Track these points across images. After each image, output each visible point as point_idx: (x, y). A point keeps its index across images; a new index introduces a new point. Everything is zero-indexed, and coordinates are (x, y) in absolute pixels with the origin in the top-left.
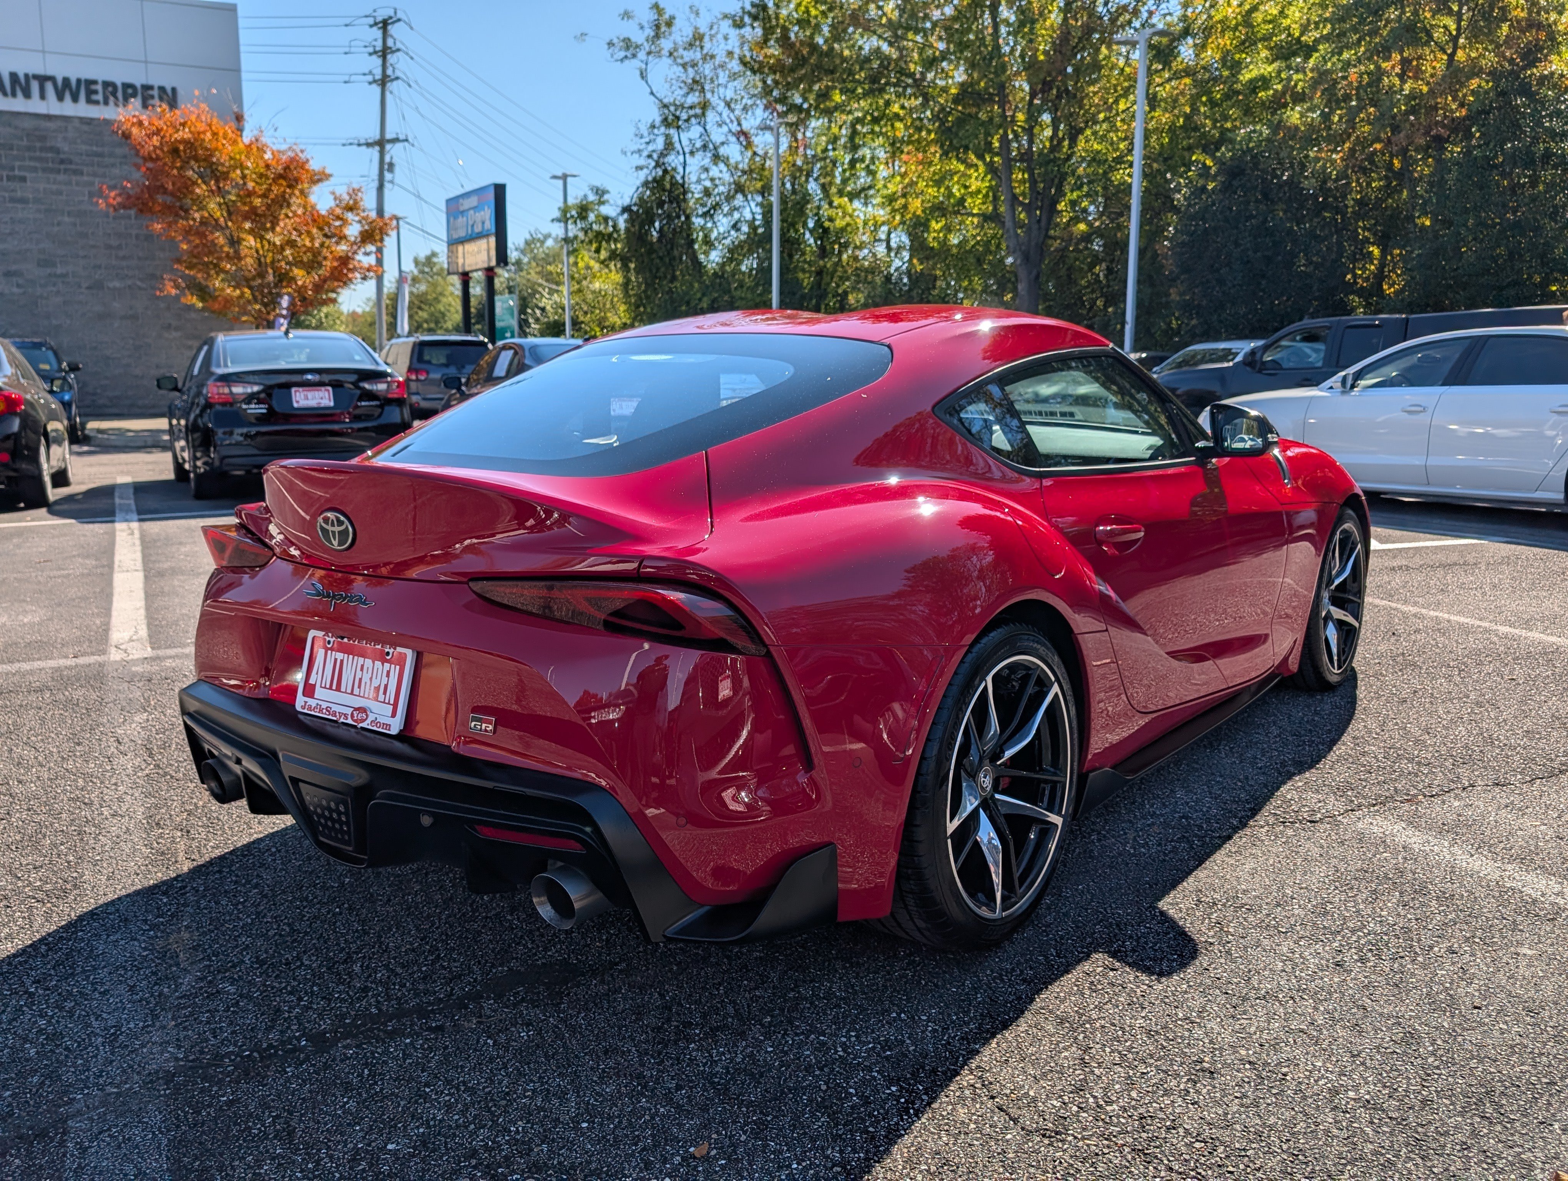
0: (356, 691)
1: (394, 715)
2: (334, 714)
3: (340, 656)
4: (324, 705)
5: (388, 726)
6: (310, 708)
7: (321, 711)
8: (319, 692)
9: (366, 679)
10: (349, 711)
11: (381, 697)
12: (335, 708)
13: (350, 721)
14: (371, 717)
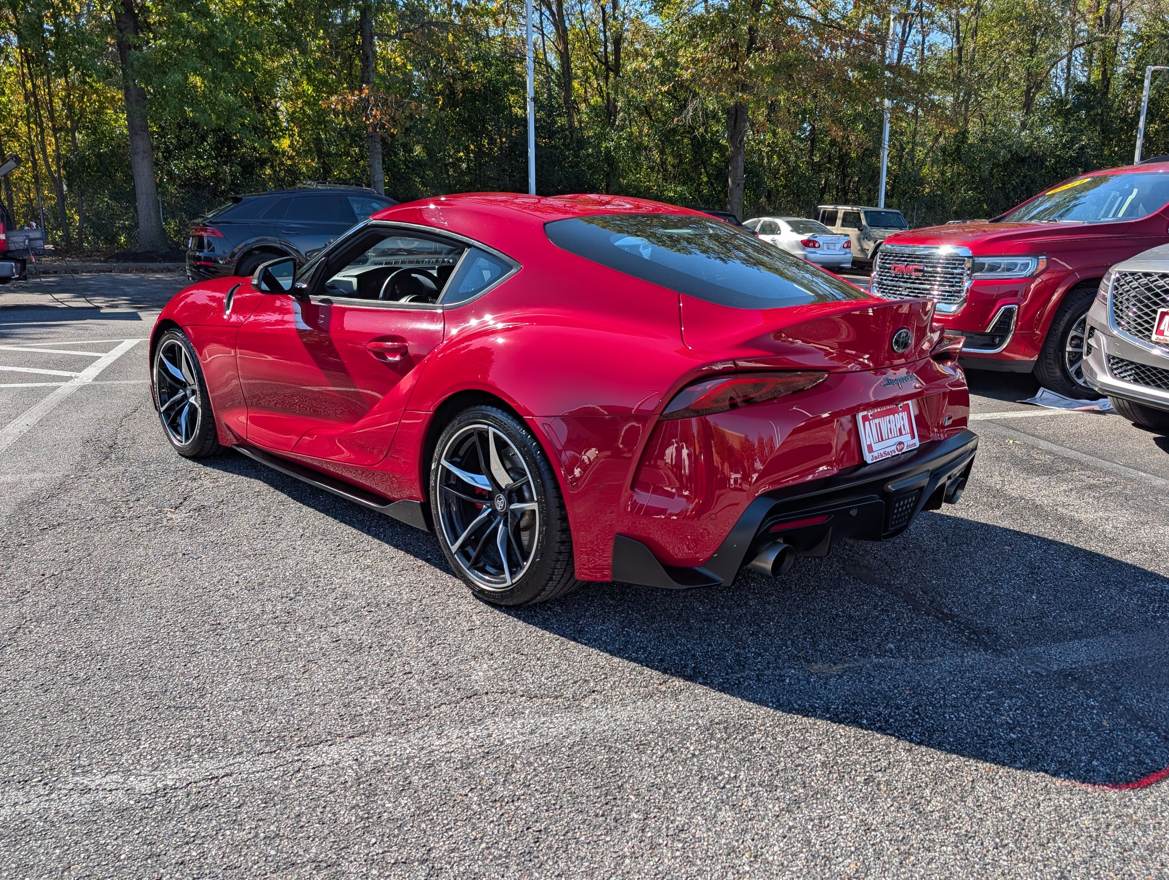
0: (890, 436)
1: (913, 437)
2: (889, 454)
3: (877, 421)
4: (882, 452)
5: (915, 444)
6: (876, 458)
7: (882, 456)
8: (875, 447)
9: (893, 427)
10: (894, 448)
11: (903, 432)
12: (888, 450)
13: (897, 453)
14: (906, 445)
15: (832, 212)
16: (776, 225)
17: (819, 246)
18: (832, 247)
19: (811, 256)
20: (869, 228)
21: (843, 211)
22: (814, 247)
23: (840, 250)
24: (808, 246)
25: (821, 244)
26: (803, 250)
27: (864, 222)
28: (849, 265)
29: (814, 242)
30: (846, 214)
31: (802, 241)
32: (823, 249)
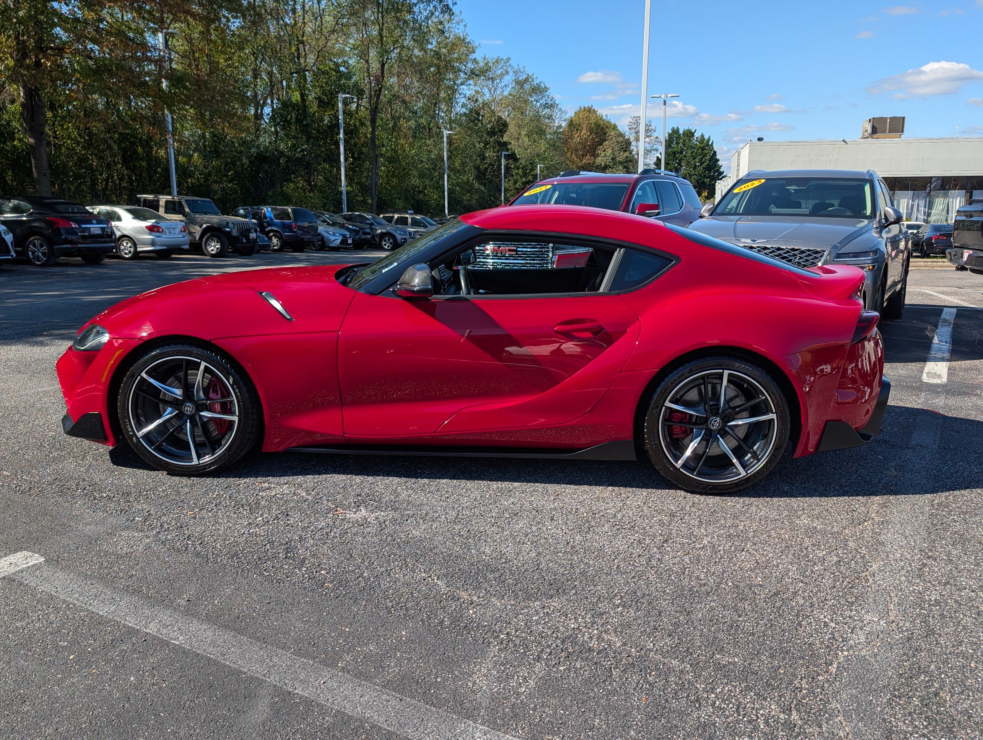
15: (153, 201)
16: (115, 213)
17: (163, 231)
18: (173, 231)
19: (158, 239)
20: (192, 214)
21: (164, 200)
22: (159, 231)
23: (179, 233)
24: (153, 231)
25: (164, 228)
26: (151, 234)
27: (187, 210)
28: (187, 247)
29: (158, 227)
30: (167, 202)
31: (146, 227)
32: (166, 234)
